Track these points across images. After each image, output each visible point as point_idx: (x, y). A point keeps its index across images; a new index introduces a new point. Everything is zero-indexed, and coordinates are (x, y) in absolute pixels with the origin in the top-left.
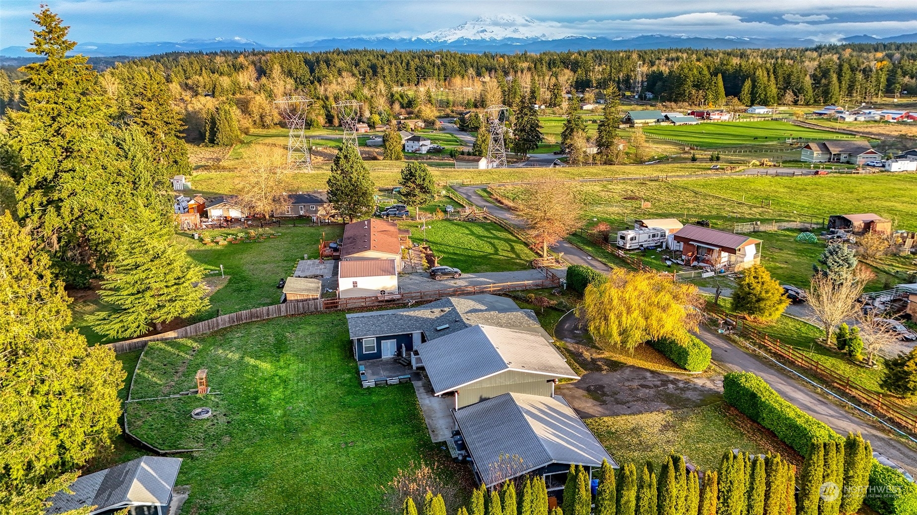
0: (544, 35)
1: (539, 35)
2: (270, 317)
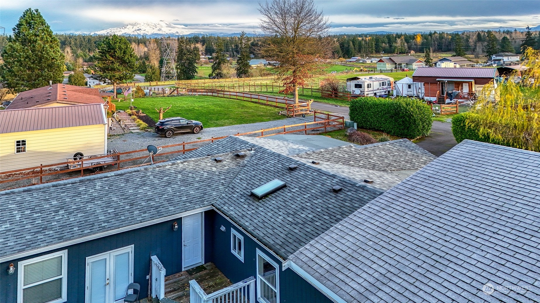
0: (177, 32)
1: (174, 33)
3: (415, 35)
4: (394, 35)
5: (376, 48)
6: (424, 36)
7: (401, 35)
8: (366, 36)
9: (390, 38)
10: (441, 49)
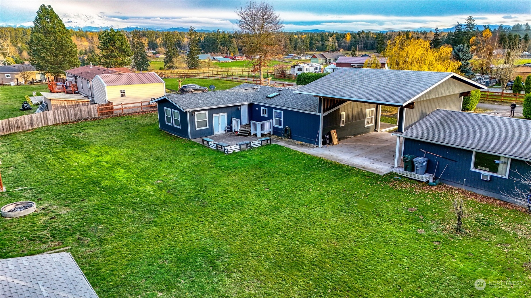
2: (35, 127)
3: (345, 34)
4: (327, 34)
5: (310, 46)
6: (353, 35)
7: (333, 33)
8: (301, 33)
9: (323, 36)
10: (367, 47)
